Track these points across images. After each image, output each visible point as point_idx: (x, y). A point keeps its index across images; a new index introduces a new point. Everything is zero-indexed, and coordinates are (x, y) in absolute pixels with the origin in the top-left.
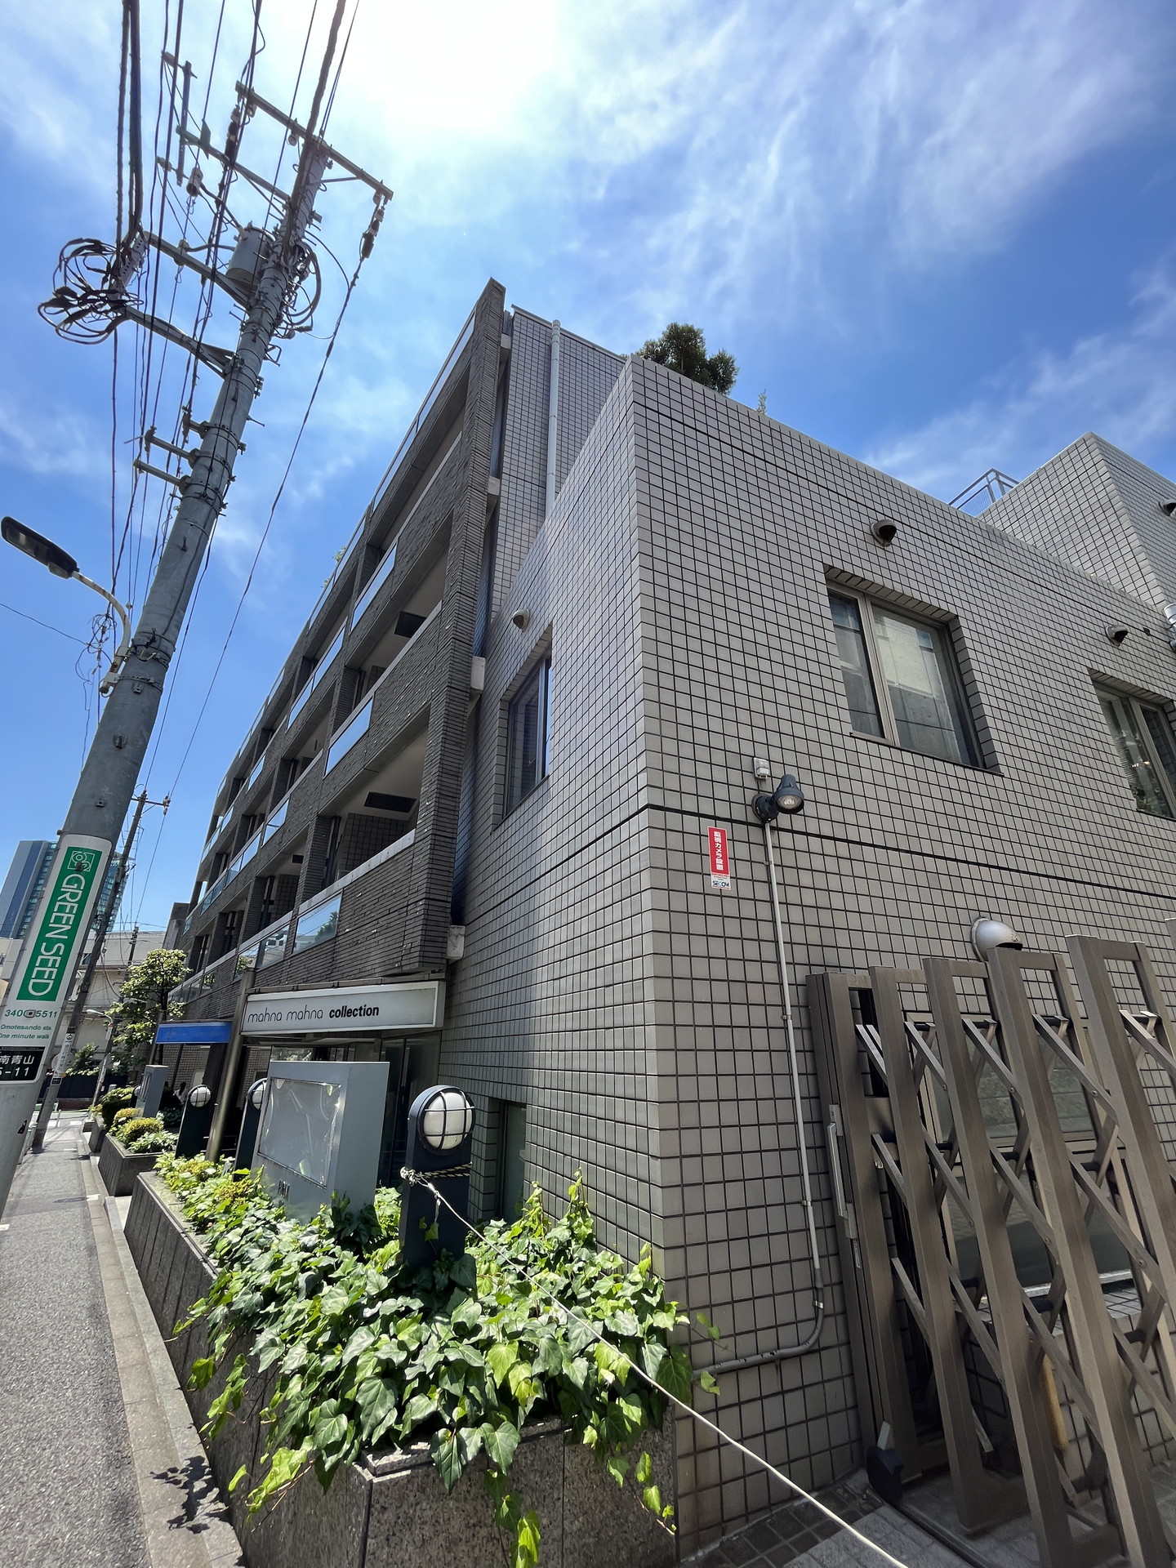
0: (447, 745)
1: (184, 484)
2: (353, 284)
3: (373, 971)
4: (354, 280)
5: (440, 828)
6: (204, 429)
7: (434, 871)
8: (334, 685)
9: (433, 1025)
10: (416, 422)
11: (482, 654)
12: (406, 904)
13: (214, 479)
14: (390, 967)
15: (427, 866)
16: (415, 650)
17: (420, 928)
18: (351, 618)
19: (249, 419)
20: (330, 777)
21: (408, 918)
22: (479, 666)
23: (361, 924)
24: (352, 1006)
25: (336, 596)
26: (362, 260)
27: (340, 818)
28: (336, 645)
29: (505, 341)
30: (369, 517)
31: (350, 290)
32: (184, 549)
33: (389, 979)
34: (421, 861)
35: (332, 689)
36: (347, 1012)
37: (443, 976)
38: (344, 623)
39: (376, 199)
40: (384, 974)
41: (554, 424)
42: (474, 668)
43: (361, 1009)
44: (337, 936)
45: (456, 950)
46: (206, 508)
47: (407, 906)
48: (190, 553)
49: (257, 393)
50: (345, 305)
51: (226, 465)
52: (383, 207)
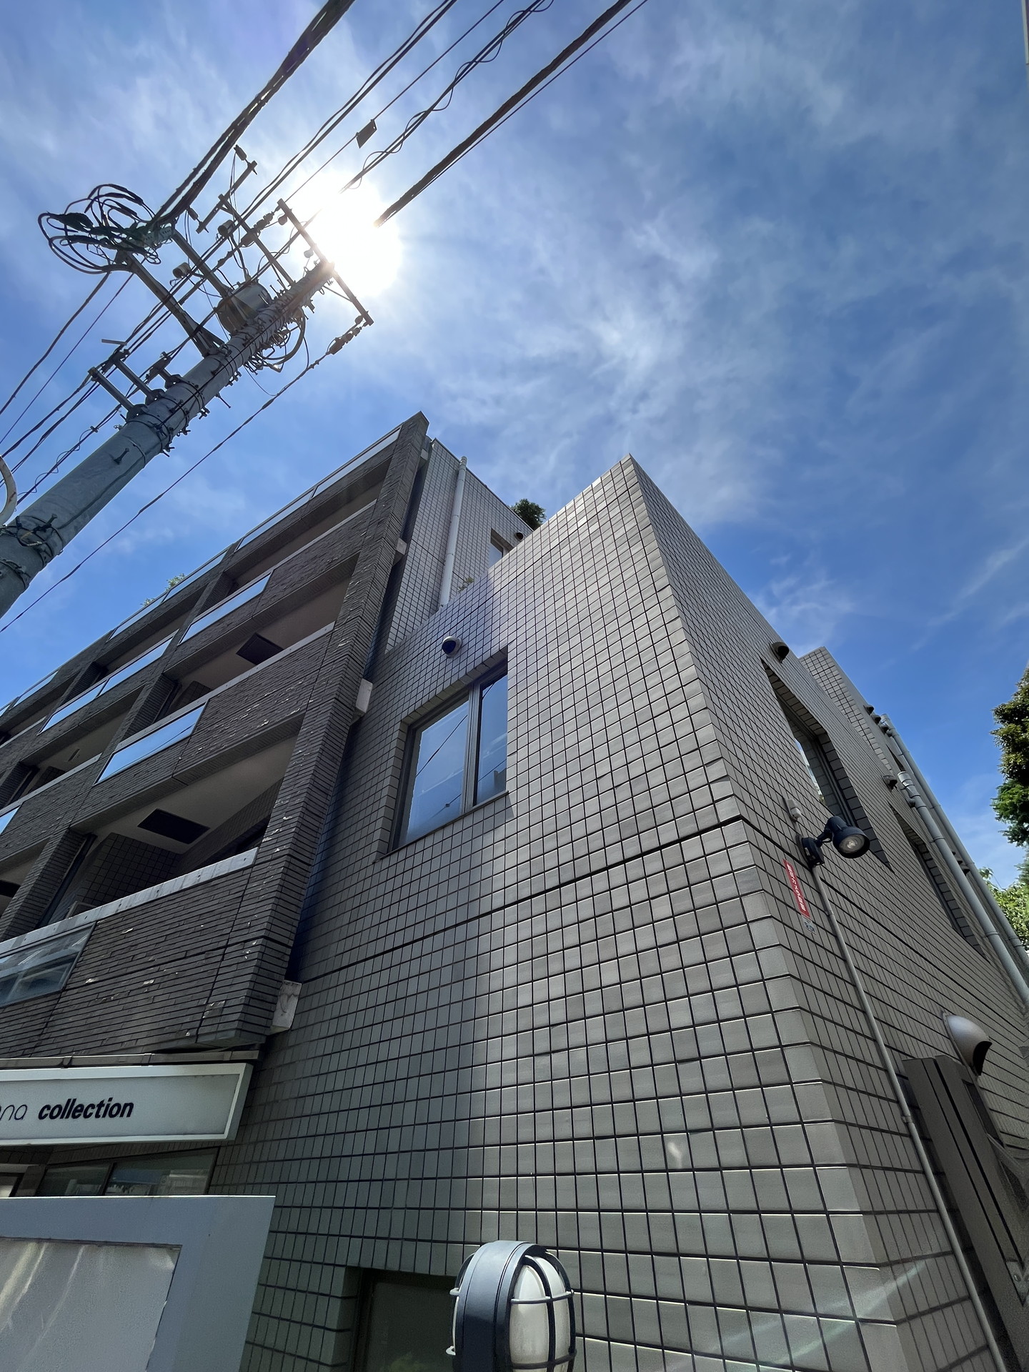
0: (323, 758)
1: (135, 413)
2: (312, 366)
3: (133, 1044)
4: (315, 364)
5: (299, 850)
6: (172, 381)
7: (281, 903)
8: (141, 689)
9: (224, 1136)
10: (314, 489)
11: (369, 676)
12: (224, 943)
13: (172, 422)
14: (172, 1036)
15: (274, 894)
16: (282, 663)
17: (249, 978)
18: (186, 629)
19: (218, 395)
20: (106, 785)
21: (223, 964)
22: (366, 689)
23: (124, 971)
24: (84, 1099)
25: (163, 612)
26: (327, 354)
27: (96, 837)
28: (157, 652)
29: (424, 454)
30: (232, 551)
31: (307, 369)
32: (118, 461)
33: (162, 1057)
34: (266, 886)
35: (138, 692)
36: (72, 1110)
37: (254, 1055)
38: (173, 634)
39: (358, 320)
40: (156, 1048)
41: (456, 521)
42: (361, 689)
43: (101, 1104)
44: (64, 990)
45: (285, 1017)
46: (155, 439)
47: (225, 947)
48: (123, 467)
49: (230, 383)
50: (298, 378)
51: (187, 416)
52: (361, 328)
